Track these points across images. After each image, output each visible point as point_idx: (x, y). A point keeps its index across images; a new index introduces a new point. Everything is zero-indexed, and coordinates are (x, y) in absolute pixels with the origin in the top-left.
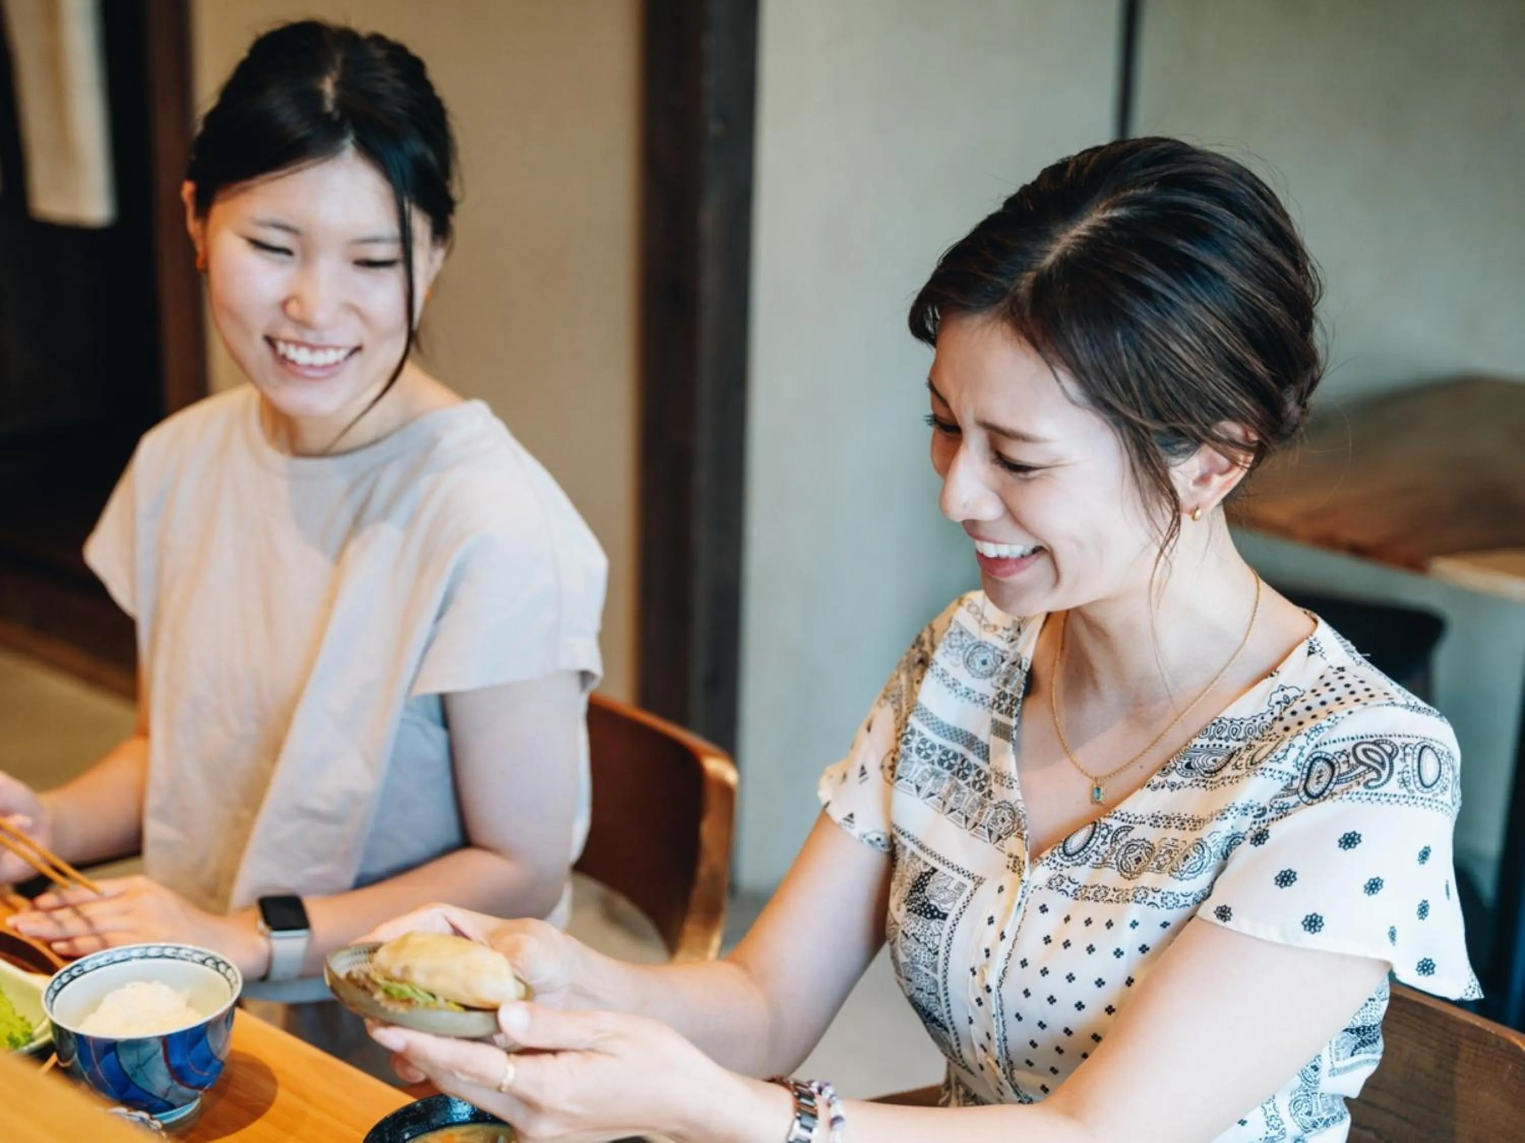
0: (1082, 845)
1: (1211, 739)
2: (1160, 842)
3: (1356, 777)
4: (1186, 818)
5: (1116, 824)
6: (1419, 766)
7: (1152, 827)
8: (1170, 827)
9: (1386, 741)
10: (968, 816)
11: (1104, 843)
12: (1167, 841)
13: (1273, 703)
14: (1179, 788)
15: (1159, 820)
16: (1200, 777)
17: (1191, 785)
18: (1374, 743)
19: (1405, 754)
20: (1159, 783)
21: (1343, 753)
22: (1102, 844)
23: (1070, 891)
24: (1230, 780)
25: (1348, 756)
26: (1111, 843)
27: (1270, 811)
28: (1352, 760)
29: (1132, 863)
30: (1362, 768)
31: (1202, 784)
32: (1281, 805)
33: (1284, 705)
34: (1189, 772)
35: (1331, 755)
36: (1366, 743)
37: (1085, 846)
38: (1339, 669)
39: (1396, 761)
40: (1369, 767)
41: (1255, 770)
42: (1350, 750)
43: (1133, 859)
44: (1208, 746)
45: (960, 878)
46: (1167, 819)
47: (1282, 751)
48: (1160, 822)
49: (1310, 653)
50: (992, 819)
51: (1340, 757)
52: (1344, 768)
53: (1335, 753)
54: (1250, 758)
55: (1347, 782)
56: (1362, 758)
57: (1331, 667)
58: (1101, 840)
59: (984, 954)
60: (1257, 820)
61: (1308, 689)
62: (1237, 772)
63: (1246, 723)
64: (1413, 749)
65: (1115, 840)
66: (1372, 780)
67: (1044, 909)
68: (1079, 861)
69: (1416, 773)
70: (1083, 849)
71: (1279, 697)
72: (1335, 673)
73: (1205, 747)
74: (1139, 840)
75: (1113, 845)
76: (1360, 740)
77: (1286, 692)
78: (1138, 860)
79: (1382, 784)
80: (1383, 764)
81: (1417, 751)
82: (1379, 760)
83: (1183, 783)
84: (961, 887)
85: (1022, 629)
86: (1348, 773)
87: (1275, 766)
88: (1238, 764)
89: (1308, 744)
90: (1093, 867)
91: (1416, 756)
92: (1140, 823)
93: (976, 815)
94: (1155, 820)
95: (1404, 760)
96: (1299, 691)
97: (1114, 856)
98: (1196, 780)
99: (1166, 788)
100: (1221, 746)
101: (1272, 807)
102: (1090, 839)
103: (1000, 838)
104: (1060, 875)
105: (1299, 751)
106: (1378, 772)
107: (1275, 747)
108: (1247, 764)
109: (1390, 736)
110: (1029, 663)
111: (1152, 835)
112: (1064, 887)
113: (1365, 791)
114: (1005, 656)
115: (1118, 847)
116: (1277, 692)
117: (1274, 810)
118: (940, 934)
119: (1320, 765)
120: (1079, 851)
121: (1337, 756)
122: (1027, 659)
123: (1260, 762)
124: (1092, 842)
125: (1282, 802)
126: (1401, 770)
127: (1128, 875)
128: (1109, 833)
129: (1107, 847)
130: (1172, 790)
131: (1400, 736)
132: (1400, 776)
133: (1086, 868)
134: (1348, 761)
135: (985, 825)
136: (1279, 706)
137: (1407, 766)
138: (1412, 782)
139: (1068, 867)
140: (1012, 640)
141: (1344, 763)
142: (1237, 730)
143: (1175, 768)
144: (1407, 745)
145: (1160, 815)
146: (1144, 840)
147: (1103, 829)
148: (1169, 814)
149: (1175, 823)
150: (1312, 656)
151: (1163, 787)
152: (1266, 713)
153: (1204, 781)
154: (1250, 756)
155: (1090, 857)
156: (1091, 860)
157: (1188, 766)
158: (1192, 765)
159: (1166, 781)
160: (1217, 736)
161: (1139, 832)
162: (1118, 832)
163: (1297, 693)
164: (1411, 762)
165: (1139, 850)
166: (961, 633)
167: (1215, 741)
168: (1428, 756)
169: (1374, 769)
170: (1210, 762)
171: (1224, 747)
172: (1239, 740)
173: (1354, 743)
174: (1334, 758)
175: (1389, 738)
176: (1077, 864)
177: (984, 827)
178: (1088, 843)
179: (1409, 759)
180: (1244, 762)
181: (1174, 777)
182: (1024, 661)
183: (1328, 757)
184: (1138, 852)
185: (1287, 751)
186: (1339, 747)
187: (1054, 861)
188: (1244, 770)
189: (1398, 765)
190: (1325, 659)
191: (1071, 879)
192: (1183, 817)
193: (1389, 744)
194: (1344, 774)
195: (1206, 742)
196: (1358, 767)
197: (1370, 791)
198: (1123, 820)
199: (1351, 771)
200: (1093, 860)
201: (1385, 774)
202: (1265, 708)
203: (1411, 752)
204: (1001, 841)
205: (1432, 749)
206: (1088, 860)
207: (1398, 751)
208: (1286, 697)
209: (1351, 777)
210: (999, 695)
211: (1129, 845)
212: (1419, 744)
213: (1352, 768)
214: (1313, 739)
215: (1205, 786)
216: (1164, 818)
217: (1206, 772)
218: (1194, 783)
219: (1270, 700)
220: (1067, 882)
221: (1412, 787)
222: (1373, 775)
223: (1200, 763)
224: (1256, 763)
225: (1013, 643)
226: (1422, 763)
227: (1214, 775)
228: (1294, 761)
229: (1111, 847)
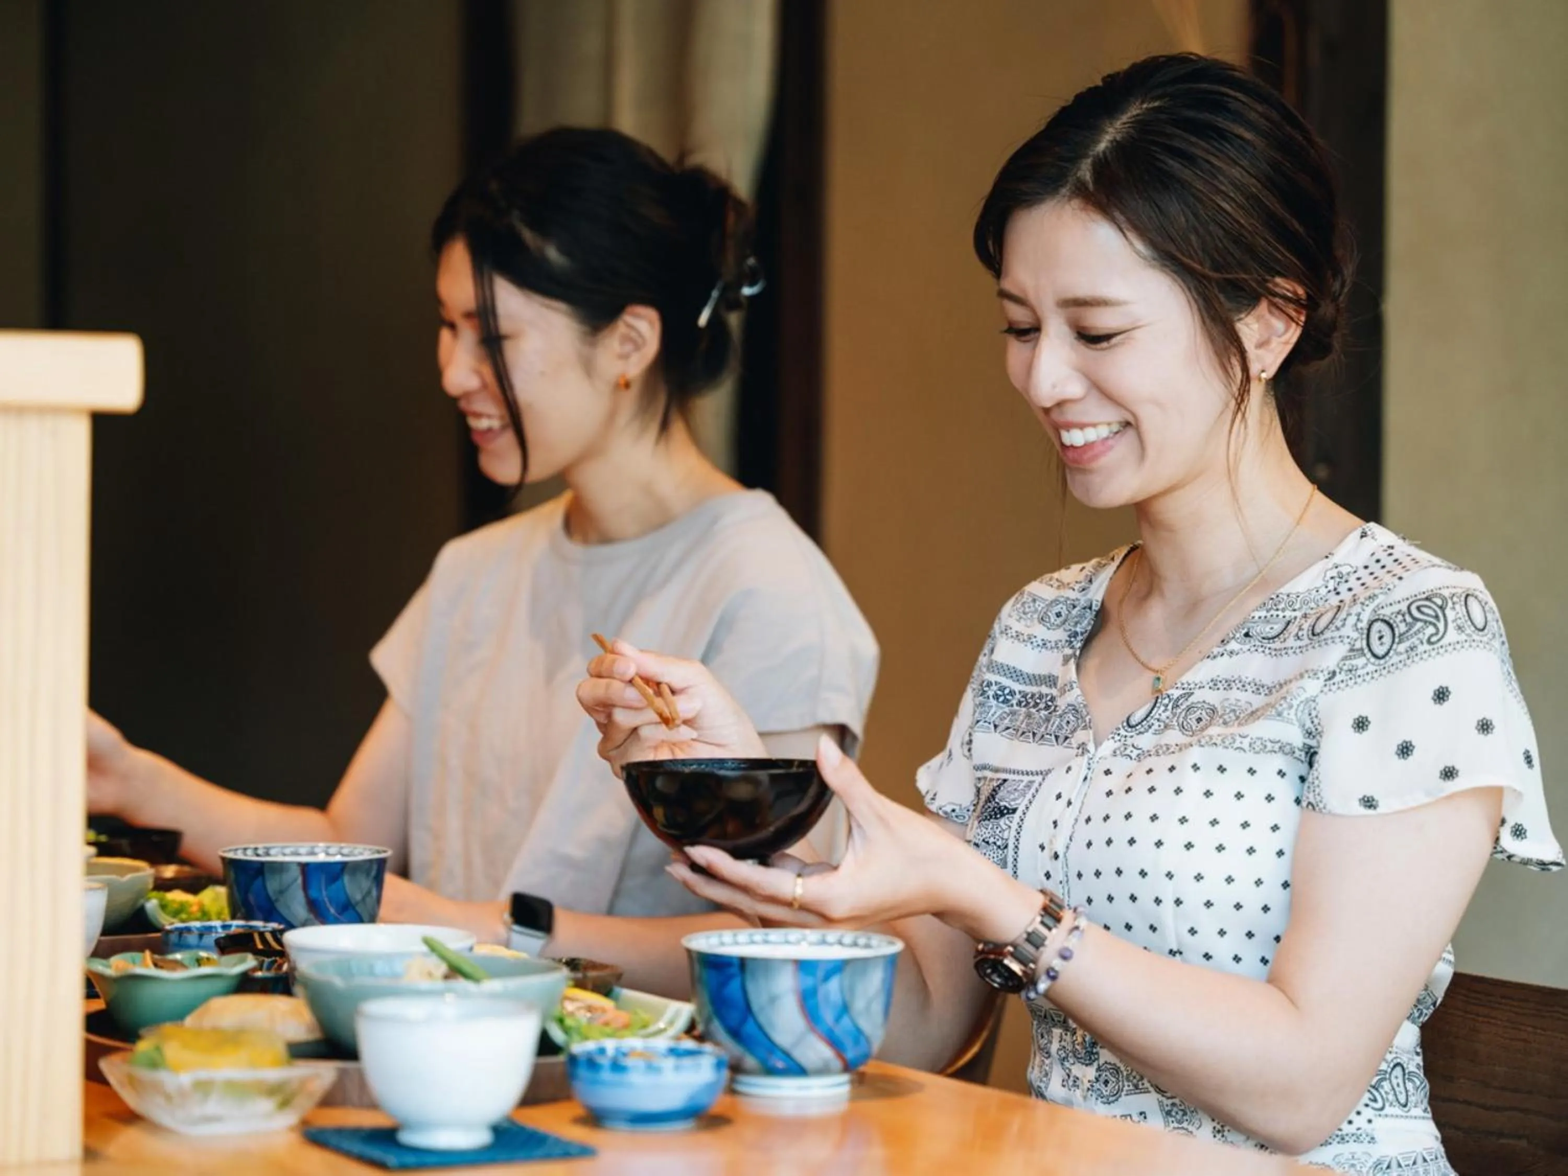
0: (1145, 716)
1: (1268, 611)
2: (1221, 702)
3: (1415, 633)
4: (1248, 681)
5: (1176, 693)
6: (1468, 612)
7: (1211, 691)
8: (1231, 689)
9: (1436, 594)
10: (1035, 731)
11: (1166, 710)
12: (1230, 702)
13: (1328, 578)
14: (1237, 654)
15: (1219, 683)
16: (1257, 643)
17: (1249, 650)
18: (1427, 599)
19: (1454, 603)
20: (1219, 653)
21: (1398, 613)
22: (1164, 711)
23: (1134, 755)
24: (1293, 650)
25: (1403, 615)
26: (1172, 709)
27: (1340, 673)
28: (1409, 619)
29: (1194, 723)
30: (1419, 624)
31: (1260, 649)
32: (1350, 667)
33: (1338, 580)
34: (1247, 639)
35: (1387, 616)
36: (1420, 600)
37: (1148, 716)
38: (1389, 547)
39: (1448, 612)
40: (1425, 622)
41: (1319, 642)
42: (1405, 609)
43: (1194, 720)
44: (1266, 617)
45: (1026, 779)
46: (1226, 682)
47: (1341, 621)
48: (1220, 685)
49: (1362, 537)
50: (1058, 726)
51: (1396, 617)
52: (1403, 628)
53: (1392, 614)
54: (1311, 628)
55: (1408, 639)
56: (1416, 614)
57: (1382, 546)
58: (1162, 708)
59: (1052, 826)
60: (1328, 683)
61: (1361, 565)
62: (1299, 643)
63: (1301, 596)
64: (1459, 597)
65: (1176, 706)
66: (1432, 635)
67: (1108, 772)
68: (1142, 730)
69: (1467, 618)
70: (1145, 719)
71: (1334, 573)
72: (1385, 551)
73: (1263, 618)
74: (1199, 702)
75: (1174, 711)
76: (1414, 598)
77: (1340, 569)
78: (1199, 720)
79: (1442, 637)
80: (1437, 617)
81: (1463, 599)
82: (1433, 614)
83: (1241, 649)
84: (1029, 785)
85: (1093, 580)
86: (1407, 631)
87: (1336, 634)
88: (1300, 634)
89: (1363, 610)
90: (1155, 734)
91: (1463, 603)
92: (1200, 688)
93: (1043, 729)
94: (1214, 684)
95: (1454, 608)
96: (1352, 567)
97: (1176, 718)
98: (1254, 646)
99: (1225, 655)
100: (1277, 616)
101: (1341, 669)
102: (1153, 709)
103: (1066, 738)
104: (1124, 744)
105: (1356, 618)
106: (1435, 625)
107: (1334, 618)
108: (1308, 635)
109: (1440, 589)
110: (1099, 604)
111: (1213, 697)
112: (1128, 752)
113: (1431, 647)
114: (1076, 603)
115: (1179, 711)
116: (1331, 569)
117: (1343, 673)
118: (1010, 827)
119: (1378, 626)
120: (1142, 721)
121: (1393, 616)
122: (1097, 601)
123: (1322, 632)
124: (1154, 712)
125: (1350, 664)
126: (1454, 618)
127: (1191, 733)
128: (1170, 702)
129: (1168, 713)
130: (1231, 657)
131: (1448, 587)
132: (1455, 624)
133: (1148, 735)
134: (1405, 620)
135: (1052, 732)
136: (1332, 581)
137: (1458, 613)
138: (1466, 626)
139: (1132, 737)
140: (1084, 590)
141: (1401, 622)
142: (1293, 602)
143: (1233, 638)
144: (1454, 595)
145: (1219, 679)
146: (1204, 702)
147: (1165, 698)
148: (1229, 677)
149: (1236, 685)
150: (1364, 539)
151: (1222, 655)
152: (1320, 587)
153: (1262, 646)
154: (1310, 626)
155: (1153, 724)
156: (1153, 727)
157: (1247, 635)
158: (1251, 634)
159: (1225, 650)
160: (1275, 608)
161: (1198, 696)
162: (1178, 699)
163: (1349, 569)
164: (1460, 608)
165: (1200, 711)
166: (1034, 601)
167: (1272, 612)
168: (1472, 602)
169: (1431, 623)
170: (1268, 629)
171: (1281, 616)
172: (1294, 610)
173: (1408, 602)
174: (1391, 618)
175: (1439, 591)
176: (1141, 733)
177: (1051, 735)
178: (1151, 712)
179: (1457, 607)
180: (1305, 632)
181: (1233, 645)
182: (1094, 603)
183: (1387, 618)
184: (1198, 713)
185: (1345, 619)
186: (1396, 608)
187: (1119, 734)
188: (1306, 641)
189: (1450, 614)
190: (1376, 540)
191: (1135, 745)
192: (1244, 679)
193: (1440, 597)
194: (1404, 633)
195: (1263, 613)
196: (1415, 624)
197: (1435, 646)
198: (1184, 689)
199: (1410, 629)
200: (1155, 727)
201: (1441, 626)
202: (1319, 583)
203: (1458, 600)
204: (1068, 741)
205: (1476, 597)
206: (1150, 727)
207: (1447, 602)
208: (1339, 573)
209: (1411, 635)
210: (1070, 636)
211: (1189, 708)
212: (1464, 592)
213: (1410, 626)
214: (1367, 606)
215: (1263, 652)
216: (1224, 682)
217: (1264, 638)
218: (1253, 649)
219: (1325, 576)
220: (1131, 748)
221: (1468, 631)
222: (1431, 630)
223: (1258, 631)
224: (1318, 634)
225: (1084, 592)
226: (1469, 608)
227: (1271, 641)
228: (1353, 626)
229: (1172, 713)
